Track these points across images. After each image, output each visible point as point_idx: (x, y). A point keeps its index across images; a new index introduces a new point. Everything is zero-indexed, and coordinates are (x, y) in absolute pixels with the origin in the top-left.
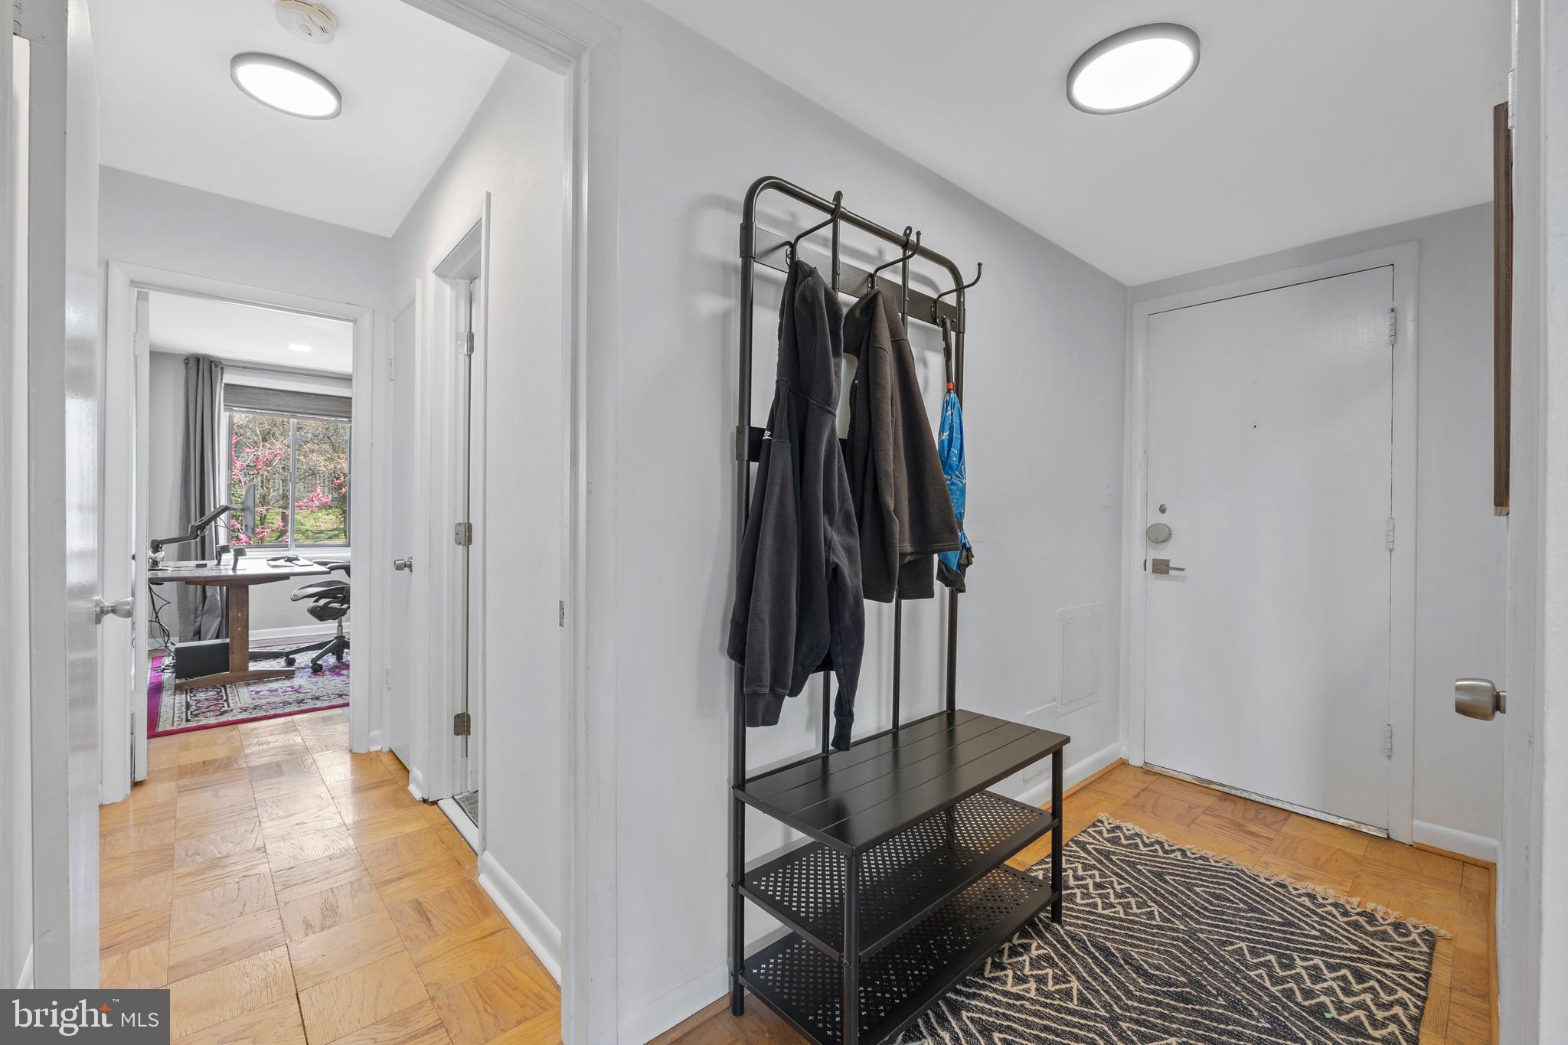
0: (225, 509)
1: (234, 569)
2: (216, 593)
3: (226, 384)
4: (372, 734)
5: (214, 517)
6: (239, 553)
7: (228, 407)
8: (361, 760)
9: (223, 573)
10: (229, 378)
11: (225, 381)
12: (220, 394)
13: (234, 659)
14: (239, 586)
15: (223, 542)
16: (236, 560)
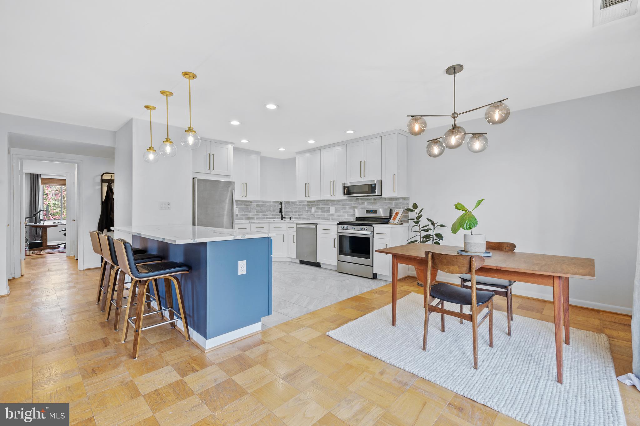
0: (42, 210)
1: (43, 224)
2: (39, 230)
3: (42, 178)
4: (71, 253)
5: (39, 212)
6: (45, 221)
7: (42, 184)
8: (69, 257)
9: (41, 225)
10: (42, 177)
11: (41, 177)
12: (40, 181)
13: (44, 244)
14: (45, 228)
15: (41, 218)
16: (44, 222)
